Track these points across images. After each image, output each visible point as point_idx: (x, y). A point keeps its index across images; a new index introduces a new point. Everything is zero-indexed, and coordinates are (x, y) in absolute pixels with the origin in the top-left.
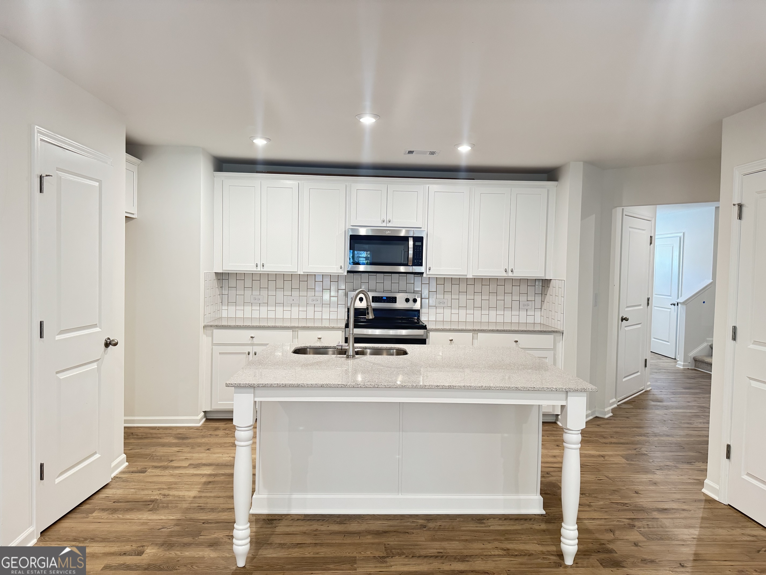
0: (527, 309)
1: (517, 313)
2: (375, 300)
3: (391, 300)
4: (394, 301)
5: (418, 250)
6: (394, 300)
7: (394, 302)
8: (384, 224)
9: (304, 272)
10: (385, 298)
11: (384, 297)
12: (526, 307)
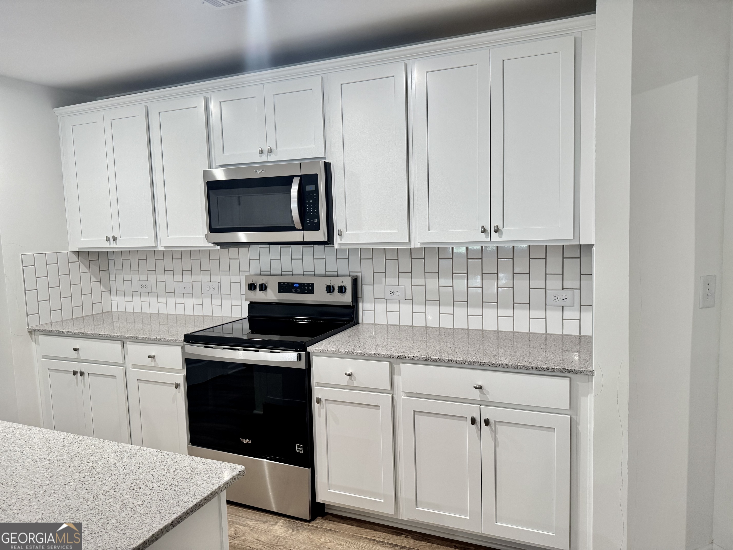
0: (563, 307)
1: (542, 314)
2: (282, 289)
3: (306, 288)
4: (310, 290)
5: (311, 199)
6: (310, 288)
7: (310, 292)
8: (264, 158)
9: (165, 247)
10: (297, 285)
11: (296, 283)
12: (561, 302)
